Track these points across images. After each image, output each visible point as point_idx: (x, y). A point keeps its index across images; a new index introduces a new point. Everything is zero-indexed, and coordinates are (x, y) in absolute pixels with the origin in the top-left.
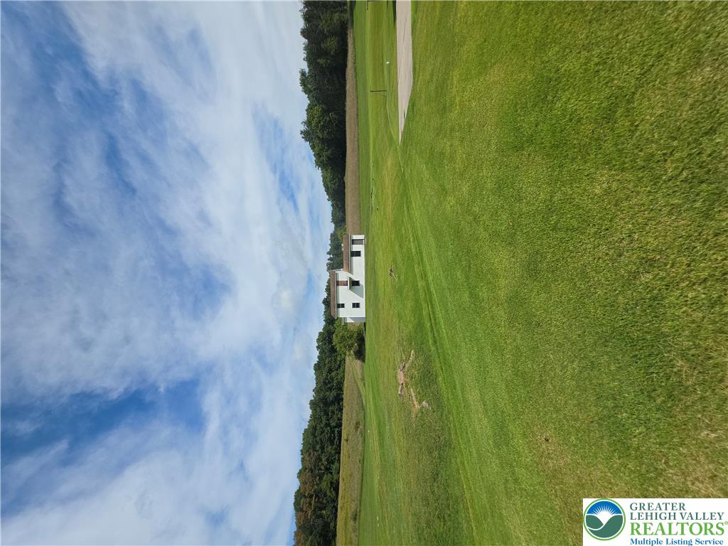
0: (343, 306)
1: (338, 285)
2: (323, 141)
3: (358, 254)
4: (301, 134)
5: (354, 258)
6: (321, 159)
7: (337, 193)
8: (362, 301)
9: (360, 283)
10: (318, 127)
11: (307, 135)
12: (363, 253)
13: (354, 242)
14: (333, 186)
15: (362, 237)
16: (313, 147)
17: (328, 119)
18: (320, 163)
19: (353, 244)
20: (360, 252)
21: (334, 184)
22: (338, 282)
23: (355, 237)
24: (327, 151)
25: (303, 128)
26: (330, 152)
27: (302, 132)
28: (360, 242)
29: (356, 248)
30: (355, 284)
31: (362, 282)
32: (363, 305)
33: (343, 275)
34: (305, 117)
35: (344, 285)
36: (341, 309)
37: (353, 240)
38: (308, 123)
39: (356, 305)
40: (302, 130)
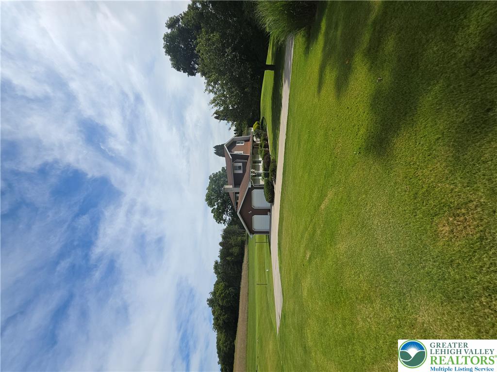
2: (222, 307)
4: (207, 301)
6: (218, 322)
7: (227, 357)
10: (220, 297)
11: (211, 302)
14: (224, 349)
16: (214, 313)
17: (228, 292)
18: (218, 326)
21: (226, 347)
25: (210, 297)
26: (226, 316)
34: (212, 289)
38: (214, 293)
40: (209, 298)
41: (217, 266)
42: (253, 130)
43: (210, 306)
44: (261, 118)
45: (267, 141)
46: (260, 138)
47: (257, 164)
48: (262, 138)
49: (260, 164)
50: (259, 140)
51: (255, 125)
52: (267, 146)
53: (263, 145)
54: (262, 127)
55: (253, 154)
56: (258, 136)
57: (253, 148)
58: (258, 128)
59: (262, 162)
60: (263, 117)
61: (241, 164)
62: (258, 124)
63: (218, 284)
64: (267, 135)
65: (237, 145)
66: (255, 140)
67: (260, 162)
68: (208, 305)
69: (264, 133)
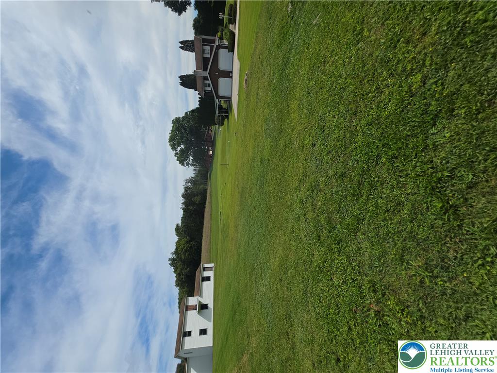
0: (189, 334)
1: (187, 310)
3: (208, 279)
5: (204, 282)
8: (209, 326)
9: (209, 306)
11: (173, 262)
12: (212, 279)
13: (205, 269)
15: (212, 265)
17: (190, 245)
19: (204, 271)
20: (210, 277)
22: (187, 306)
23: (206, 265)
28: (210, 269)
29: (206, 274)
30: (203, 307)
31: (211, 306)
32: (210, 332)
33: (193, 301)
35: (194, 309)
36: (187, 339)
37: (204, 268)
39: (203, 332)
40: (171, 258)
41: (178, 229)
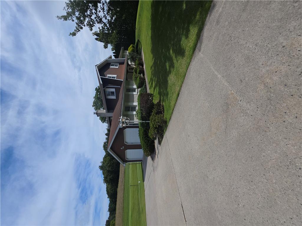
2: (108, 171)
4: (99, 167)
6: (107, 179)
7: (113, 195)
10: (107, 165)
11: (102, 168)
14: (111, 192)
16: (104, 174)
21: (112, 191)
24: (110, 176)
26: (111, 176)
27: (100, 166)
34: (102, 160)
38: (103, 163)
40: (100, 165)
42: (127, 52)
43: (101, 170)
44: (136, 41)
45: (143, 66)
46: (135, 62)
47: (130, 93)
48: (137, 62)
49: (134, 93)
50: (133, 64)
51: (130, 48)
52: (142, 72)
53: (138, 71)
54: (137, 51)
55: (127, 79)
56: (133, 59)
57: (127, 72)
58: (133, 51)
59: (137, 90)
60: (138, 40)
61: (113, 90)
62: (133, 47)
63: (106, 158)
64: (142, 59)
65: (111, 67)
66: (130, 63)
67: (134, 90)
68: (100, 169)
69: (139, 56)
